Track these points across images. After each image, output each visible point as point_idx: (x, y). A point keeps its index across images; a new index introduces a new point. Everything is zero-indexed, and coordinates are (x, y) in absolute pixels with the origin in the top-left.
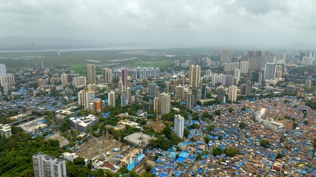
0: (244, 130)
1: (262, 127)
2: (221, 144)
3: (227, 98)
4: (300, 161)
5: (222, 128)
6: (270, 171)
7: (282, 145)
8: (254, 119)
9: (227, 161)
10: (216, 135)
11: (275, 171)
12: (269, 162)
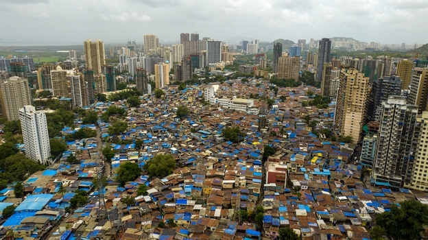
0: (186, 121)
1: (220, 109)
2: (140, 156)
3: (153, 86)
4: (308, 152)
5: (144, 125)
6: (263, 189)
7: (264, 131)
8: (203, 101)
9: (151, 191)
10: (130, 142)
11: (274, 185)
12: (252, 167)
